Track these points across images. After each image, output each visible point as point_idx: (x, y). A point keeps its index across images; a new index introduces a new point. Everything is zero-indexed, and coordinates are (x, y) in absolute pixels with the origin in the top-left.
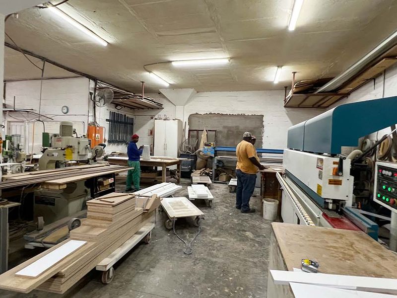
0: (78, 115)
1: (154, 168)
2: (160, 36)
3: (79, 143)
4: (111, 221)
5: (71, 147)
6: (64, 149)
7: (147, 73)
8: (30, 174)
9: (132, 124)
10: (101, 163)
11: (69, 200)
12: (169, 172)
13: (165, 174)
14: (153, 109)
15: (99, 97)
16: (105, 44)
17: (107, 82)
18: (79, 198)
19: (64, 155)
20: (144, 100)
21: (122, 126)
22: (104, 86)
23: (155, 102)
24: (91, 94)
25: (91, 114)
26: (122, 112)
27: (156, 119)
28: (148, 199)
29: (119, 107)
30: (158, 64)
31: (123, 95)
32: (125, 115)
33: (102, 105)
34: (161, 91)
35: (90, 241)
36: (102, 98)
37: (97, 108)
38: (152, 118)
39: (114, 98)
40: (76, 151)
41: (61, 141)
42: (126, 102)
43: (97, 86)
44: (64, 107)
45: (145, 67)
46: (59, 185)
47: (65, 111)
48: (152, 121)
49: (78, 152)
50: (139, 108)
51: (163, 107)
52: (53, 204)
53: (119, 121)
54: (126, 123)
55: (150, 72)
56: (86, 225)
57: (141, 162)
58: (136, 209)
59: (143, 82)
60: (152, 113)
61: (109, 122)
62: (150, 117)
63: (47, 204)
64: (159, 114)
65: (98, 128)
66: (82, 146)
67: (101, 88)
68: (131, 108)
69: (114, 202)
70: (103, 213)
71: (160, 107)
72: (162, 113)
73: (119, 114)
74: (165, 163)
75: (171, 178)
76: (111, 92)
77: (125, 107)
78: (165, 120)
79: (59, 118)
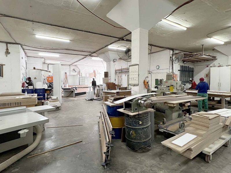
0: (164, 69)
1: (212, 98)
2: (227, 11)
3: (177, 84)
4: (209, 128)
5: (173, 85)
6: (169, 87)
7: (209, 39)
8: (157, 98)
9: (193, 71)
10: (183, 94)
11: (173, 112)
12: (227, 102)
13: (224, 103)
14: (208, 60)
15: (175, 59)
16: (185, 29)
17: (179, 49)
18: (177, 112)
19: (169, 89)
20: (203, 56)
21: (187, 73)
22: (177, 52)
23: (211, 56)
24: (171, 57)
25: (171, 68)
26: (187, 65)
27: (211, 67)
28: (226, 119)
29: (185, 62)
30: (219, 31)
31: (189, 55)
32: (189, 67)
33: (177, 63)
34: (216, 48)
35: (199, 136)
36: (177, 59)
37: (174, 64)
38: (208, 66)
39: (184, 58)
40: (175, 88)
41: (167, 83)
42: (191, 59)
43: (174, 53)
44: (157, 66)
45: (208, 35)
46: (174, 104)
47: (158, 68)
48: (208, 68)
49: (177, 88)
50: (197, 61)
51: (216, 58)
52: (164, 113)
53: (185, 70)
54: (189, 71)
55: (210, 37)
56: (192, 127)
57: (209, 94)
58: (220, 123)
59: (202, 45)
60: (207, 63)
61: (179, 72)
62: (206, 66)
63: (161, 112)
64: (214, 63)
65: (174, 75)
66: (178, 85)
67: (176, 54)
68: (192, 62)
69: (209, 117)
70: (202, 122)
71: (214, 58)
72: (216, 63)
73: (185, 66)
74: (224, 96)
75: (229, 105)
76: (182, 54)
77: (188, 62)
78: (219, 67)
79: (155, 72)
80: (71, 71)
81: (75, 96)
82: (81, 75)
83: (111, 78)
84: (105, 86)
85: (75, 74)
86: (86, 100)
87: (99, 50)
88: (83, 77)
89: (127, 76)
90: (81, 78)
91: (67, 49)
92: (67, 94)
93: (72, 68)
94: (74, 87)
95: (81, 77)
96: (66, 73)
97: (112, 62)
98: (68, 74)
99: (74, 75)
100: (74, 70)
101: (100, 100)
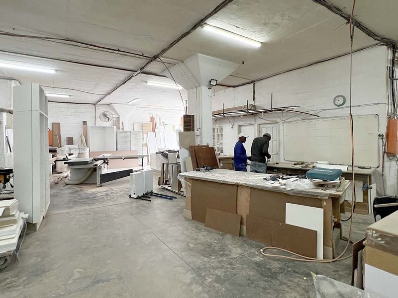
0: (364, 105)
24: (389, 68)
44: (338, 97)
47: (340, 103)
79: (327, 114)
80: (98, 119)
81: (101, 183)
82: (121, 126)
83: (201, 134)
84: (185, 154)
85: (108, 124)
86: (130, 196)
87: (172, 45)
88: (126, 132)
89: (236, 127)
90: (122, 135)
91: (67, 40)
92: (81, 177)
93: (100, 110)
94: (101, 156)
95: (121, 132)
96: (85, 123)
97: (204, 89)
98: (89, 124)
99: (104, 128)
100: (105, 115)
101: (171, 198)
